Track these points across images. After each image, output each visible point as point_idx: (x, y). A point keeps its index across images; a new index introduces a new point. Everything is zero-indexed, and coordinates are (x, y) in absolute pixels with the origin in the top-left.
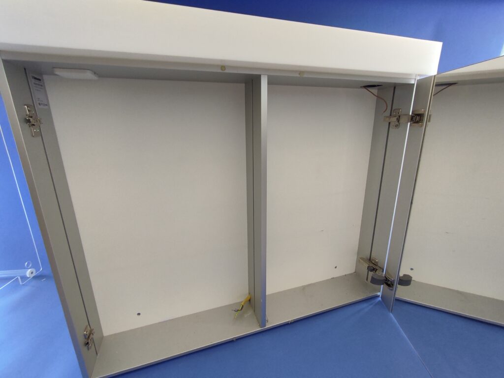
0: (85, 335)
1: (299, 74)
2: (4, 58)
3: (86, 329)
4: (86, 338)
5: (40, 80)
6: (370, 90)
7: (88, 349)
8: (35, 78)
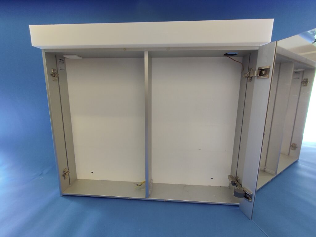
0: (64, 172)
1: (167, 49)
2: (46, 52)
3: (65, 169)
4: (64, 173)
5: (63, 60)
6: (231, 57)
7: (65, 179)
8: (60, 60)
